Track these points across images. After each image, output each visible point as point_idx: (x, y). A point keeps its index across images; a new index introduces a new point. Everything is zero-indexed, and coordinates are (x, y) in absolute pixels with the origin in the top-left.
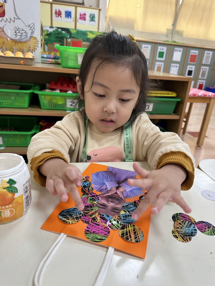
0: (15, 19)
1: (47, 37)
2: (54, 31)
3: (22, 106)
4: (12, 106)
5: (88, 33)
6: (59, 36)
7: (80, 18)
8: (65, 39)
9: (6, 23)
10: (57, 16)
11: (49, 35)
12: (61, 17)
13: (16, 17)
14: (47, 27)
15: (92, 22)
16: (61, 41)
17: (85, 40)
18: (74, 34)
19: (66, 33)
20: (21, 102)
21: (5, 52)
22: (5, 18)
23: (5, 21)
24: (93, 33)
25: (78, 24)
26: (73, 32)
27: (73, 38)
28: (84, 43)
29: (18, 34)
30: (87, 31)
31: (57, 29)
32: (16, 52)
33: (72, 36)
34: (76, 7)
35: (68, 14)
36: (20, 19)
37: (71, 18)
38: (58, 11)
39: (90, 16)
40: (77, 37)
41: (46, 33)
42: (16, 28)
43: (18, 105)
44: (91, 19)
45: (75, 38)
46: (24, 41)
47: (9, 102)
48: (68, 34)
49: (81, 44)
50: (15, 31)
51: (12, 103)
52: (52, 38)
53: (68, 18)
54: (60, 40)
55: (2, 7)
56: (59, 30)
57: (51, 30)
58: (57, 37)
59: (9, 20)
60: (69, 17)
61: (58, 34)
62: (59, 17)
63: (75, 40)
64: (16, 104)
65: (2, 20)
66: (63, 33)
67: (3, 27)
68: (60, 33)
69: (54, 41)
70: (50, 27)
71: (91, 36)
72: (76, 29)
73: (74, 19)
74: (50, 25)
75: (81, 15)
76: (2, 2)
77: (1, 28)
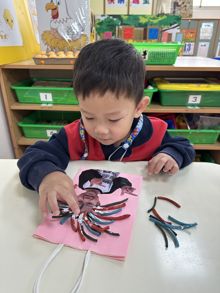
0: (68, 19)
1: (98, 26)
2: (105, 19)
3: (73, 102)
4: (65, 103)
5: (140, 17)
6: (111, 23)
7: (134, 2)
8: (117, 27)
9: (59, 24)
10: (110, 2)
11: (101, 23)
12: (114, 3)
13: (68, 17)
14: (99, 15)
15: (146, 5)
16: (113, 29)
17: (137, 25)
18: (125, 20)
19: (117, 20)
20: (73, 99)
21: (58, 52)
22: (58, 20)
23: (59, 22)
24: (146, 16)
25: (130, 8)
26: (125, 18)
27: (125, 24)
28: (135, 29)
29: (70, 33)
30: (139, 15)
31: (108, 16)
32: (67, 52)
33: (124, 22)
36: (71, 18)
37: (123, 3)
40: (128, 23)
41: (97, 22)
42: (68, 28)
43: (70, 102)
44: (145, 1)
45: (127, 24)
46: (75, 40)
47: (62, 99)
48: (120, 21)
49: (133, 30)
50: (67, 31)
51: (65, 100)
52: (104, 27)
53: (121, 3)
54: (111, 28)
55: (55, 10)
56: (111, 17)
57: (102, 19)
58: (108, 26)
59: (62, 21)
60: (122, 2)
61: (109, 22)
62: (112, 3)
63: (127, 27)
64: (68, 101)
65: (56, 22)
66: (114, 20)
67: (57, 28)
68: (111, 21)
69: (106, 30)
70: (102, 16)
71: (143, 21)
72: (128, 15)
73: (127, 3)
74: (103, 14)
76: (56, 5)
77: (55, 29)
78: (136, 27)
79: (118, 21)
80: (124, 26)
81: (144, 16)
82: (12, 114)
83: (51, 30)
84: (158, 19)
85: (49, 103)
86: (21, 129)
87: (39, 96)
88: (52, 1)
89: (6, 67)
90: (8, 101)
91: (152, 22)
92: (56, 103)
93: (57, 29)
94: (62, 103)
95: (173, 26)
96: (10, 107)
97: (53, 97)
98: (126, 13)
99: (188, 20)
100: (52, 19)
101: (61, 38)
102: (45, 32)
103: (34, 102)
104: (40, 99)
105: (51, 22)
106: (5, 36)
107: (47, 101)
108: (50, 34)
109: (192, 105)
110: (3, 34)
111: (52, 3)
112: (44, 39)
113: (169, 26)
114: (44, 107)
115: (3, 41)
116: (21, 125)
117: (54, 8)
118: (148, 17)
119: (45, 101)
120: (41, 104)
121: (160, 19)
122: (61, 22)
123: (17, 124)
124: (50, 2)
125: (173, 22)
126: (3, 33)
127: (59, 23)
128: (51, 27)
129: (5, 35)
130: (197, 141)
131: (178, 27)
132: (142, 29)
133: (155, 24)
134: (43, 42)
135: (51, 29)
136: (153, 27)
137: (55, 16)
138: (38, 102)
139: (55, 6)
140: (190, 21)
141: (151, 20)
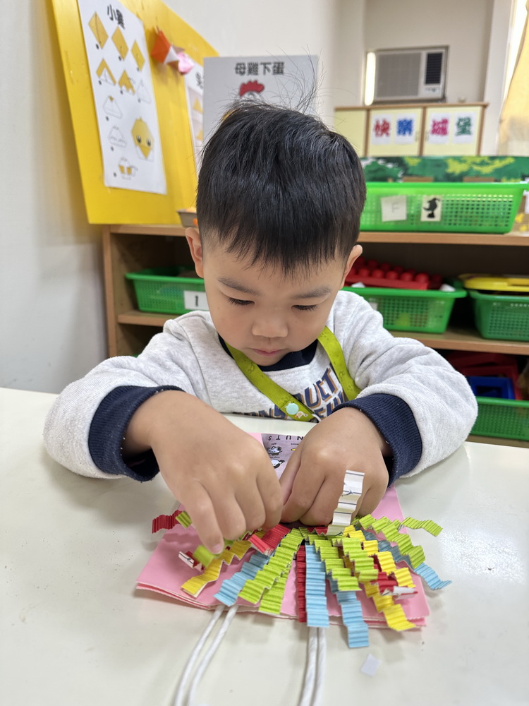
2: (367, 166)
5: (450, 162)
7: (434, 131)
10: (380, 133)
12: (388, 134)
15: (464, 137)
17: (440, 177)
18: (413, 167)
19: (394, 167)
24: (462, 159)
25: (427, 144)
26: (413, 163)
27: (411, 175)
30: (446, 158)
31: (374, 160)
33: (410, 171)
34: (425, 108)
35: (405, 127)
37: (410, 133)
38: (381, 123)
39: (458, 124)
40: (420, 173)
44: (460, 130)
48: (400, 169)
53: (404, 133)
56: (380, 162)
58: (374, 179)
60: (407, 133)
61: (375, 171)
62: (384, 135)
66: (388, 168)
68: (381, 169)
71: (456, 168)
72: (421, 157)
75: (435, 124)
78: (436, 180)
80: (408, 179)
81: (459, 159)
82: (120, 334)
84: (492, 164)
87: (182, 299)
89: (121, 231)
90: (115, 304)
91: (479, 172)
96: (116, 318)
98: (416, 153)
103: (171, 311)
104: (182, 305)
106: (129, 169)
110: (126, 165)
113: (519, 180)
115: (123, 177)
118: (469, 161)
121: (498, 164)
125: (527, 172)
126: (127, 162)
133: (486, 175)
138: (178, 311)
141: (476, 168)
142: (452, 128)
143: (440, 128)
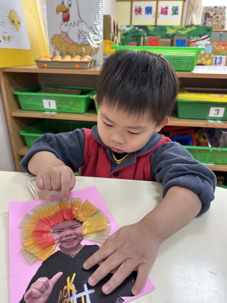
1: (123, 37)
2: (131, 30)
3: (78, 111)
4: (69, 111)
5: (168, 28)
6: (137, 34)
7: (162, 13)
8: (142, 38)
10: (137, 13)
11: (126, 34)
12: (141, 14)
13: (79, 20)
14: (125, 26)
15: (175, 16)
16: (137, 40)
17: (164, 36)
18: (151, 31)
20: (78, 107)
24: (173, 27)
25: (158, 19)
26: (151, 29)
27: (150, 35)
28: (162, 40)
29: (81, 37)
30: (166, 26)
31: (134, 27)
33: (150, 33)
34: (158, 1)
35: (149, 10)
36: (82, 21)
37: (151, 14)
38: (138, 8)
39: (173, 9)
40: (155, 34)
41: (122, 33)
42: (80, 32)
44: (173, 12)
47: (67, 108)
48: (146, 32)
49: (159, 41)
52: (129, 38)
53: (148, 14)
55: (66, 12)
56: (137, 28)
57: (128, 29)
58: (134, 36)
60: (150, 13)
61: (135, 33)
62: (139, 14)
63: (152, 37)
64: (73, 109)
65: (67, 25)
66: (139, 31)
68: (137, 32)
69: (131, 41)
70: (128, 26)
71: (170, 32)
72: (156, 26)
73: (155, 15)
74: (128, 24)
75: (162, 9)
76: (67, 6)
77: (65, 33)
78: (162, 37)
79: (144, 32)
80: (149, 37)
81: (171, 27)
82: (14, 122)
83: (61, 34)
84: (186, 30)
85: (53, 110)
86: (23, 138)
87: (42, 103)
88: (63, 3)
89: (7, 71)
90: (9, 107)
91: (180, 33)
92: (60, 111)
93: (68, 32)
94: (66, 111)
95: (202, 38)
96: (11, 114)
97: (57, 104)
98: (153, 24)
99: (220, 31)
100: (63, 22)
101: (71, 43)
102: (54, 36)
103: (37, 109)
104: (43, 107)
105: (61, 25)
106: (9, 38)
107: (50, 109)
108: (60, 38)
109: (214, 119)
110: (6, 36)
111: (63, 5)
112: (54, 43)
113: (198, 37)
114: (47, 115)
115: (5, 42)
116: (23, 133)
117: (65, 10)
118: (176, 28)
119: (49, 109)
120: (44, 111)
121: (189, 30)
122: (72, 25)
123: (18, 132)
124: (61, 4)
125: (202, 34)
126: (7, 34)
127: (70, 26)
128: (61, 31)
129: (8, 36)
130: (219, 161)
131: (209, 39)
132: (169, 40)
133: (184, 35)
134: (53, 46)
135: (60, 32)
136: (181, 38)
137: (66, 19)
138: (41, 109)
139: (66, 8)
140: (221, 32)
141: (179, 32)
142: (170, 11)
143: (165, 11)
